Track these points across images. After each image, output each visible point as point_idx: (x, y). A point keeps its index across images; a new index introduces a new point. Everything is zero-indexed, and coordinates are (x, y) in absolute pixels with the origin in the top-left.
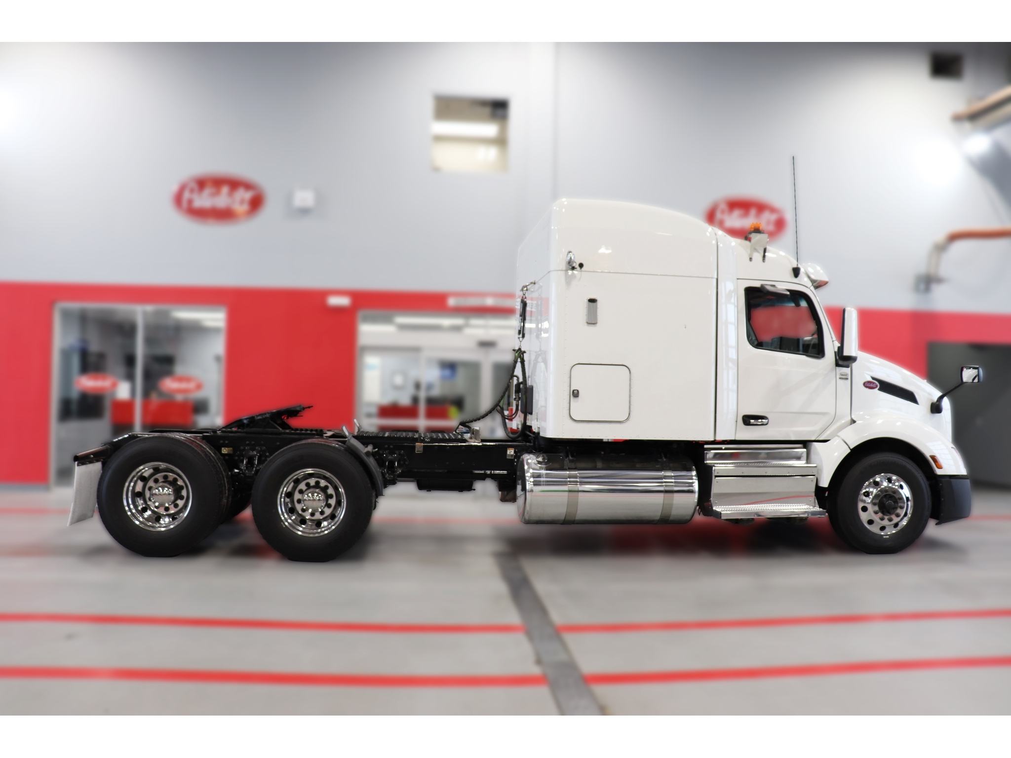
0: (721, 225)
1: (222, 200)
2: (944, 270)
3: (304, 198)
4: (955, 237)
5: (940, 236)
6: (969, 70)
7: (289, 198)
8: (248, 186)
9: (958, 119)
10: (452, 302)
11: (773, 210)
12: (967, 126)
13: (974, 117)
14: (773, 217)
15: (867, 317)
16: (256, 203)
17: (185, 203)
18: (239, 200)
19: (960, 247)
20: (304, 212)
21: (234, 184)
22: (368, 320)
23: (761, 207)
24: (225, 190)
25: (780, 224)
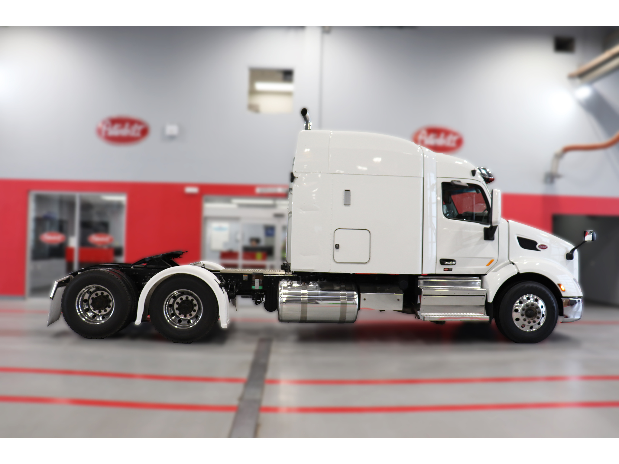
0: (422, 143)
1: (125, 132)
2: (561, 170)
3: (172, 129)
4: (567, 150)
5: (558, 148)
6: (578, 47)
7: (163, 130)
8: (139, 123)
9: (572, 77)
10: (258, 190)
11: (455, 134)
12: (578, 81)
13: (582, 75)
14: (455, 138)
15: (507, 199)
16: (145, 132)
17: (103, 134)
18: (134, 131)
19: (571, 156)
20: (172, 138)
21: (132, 122)
22: (208, 201)
23: (447, 133)
24: (127, 125)
25: (459, 142)
